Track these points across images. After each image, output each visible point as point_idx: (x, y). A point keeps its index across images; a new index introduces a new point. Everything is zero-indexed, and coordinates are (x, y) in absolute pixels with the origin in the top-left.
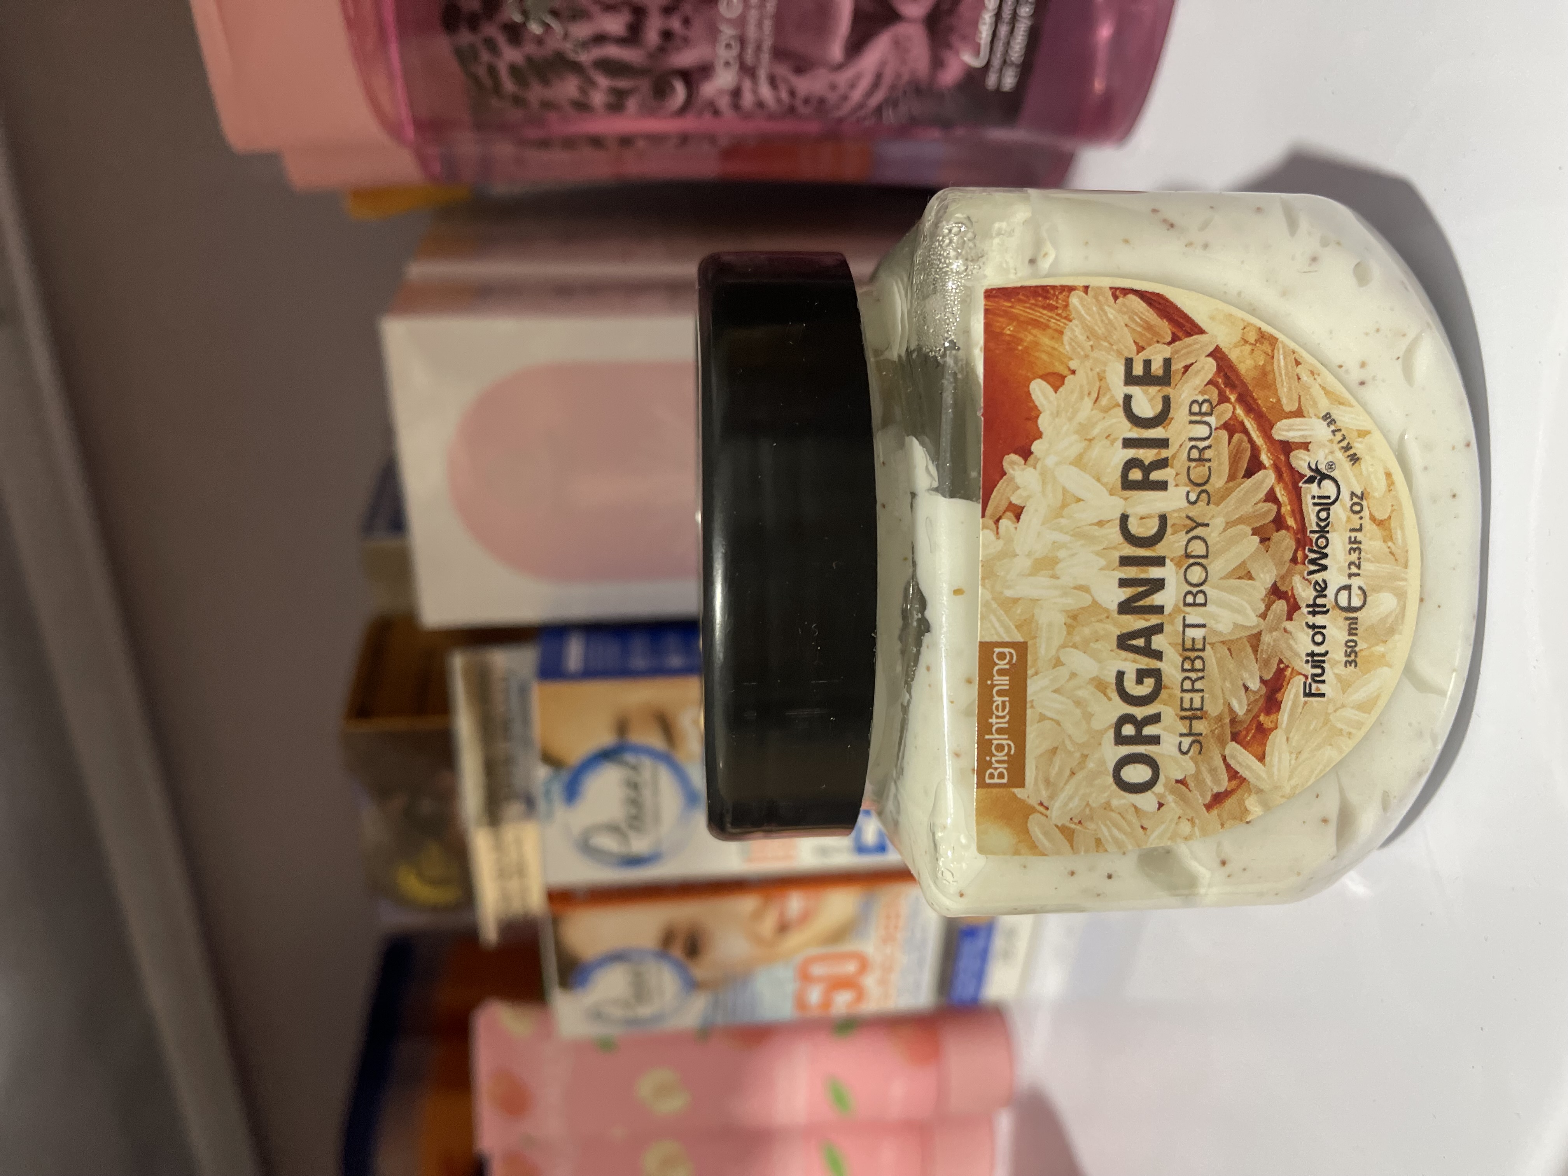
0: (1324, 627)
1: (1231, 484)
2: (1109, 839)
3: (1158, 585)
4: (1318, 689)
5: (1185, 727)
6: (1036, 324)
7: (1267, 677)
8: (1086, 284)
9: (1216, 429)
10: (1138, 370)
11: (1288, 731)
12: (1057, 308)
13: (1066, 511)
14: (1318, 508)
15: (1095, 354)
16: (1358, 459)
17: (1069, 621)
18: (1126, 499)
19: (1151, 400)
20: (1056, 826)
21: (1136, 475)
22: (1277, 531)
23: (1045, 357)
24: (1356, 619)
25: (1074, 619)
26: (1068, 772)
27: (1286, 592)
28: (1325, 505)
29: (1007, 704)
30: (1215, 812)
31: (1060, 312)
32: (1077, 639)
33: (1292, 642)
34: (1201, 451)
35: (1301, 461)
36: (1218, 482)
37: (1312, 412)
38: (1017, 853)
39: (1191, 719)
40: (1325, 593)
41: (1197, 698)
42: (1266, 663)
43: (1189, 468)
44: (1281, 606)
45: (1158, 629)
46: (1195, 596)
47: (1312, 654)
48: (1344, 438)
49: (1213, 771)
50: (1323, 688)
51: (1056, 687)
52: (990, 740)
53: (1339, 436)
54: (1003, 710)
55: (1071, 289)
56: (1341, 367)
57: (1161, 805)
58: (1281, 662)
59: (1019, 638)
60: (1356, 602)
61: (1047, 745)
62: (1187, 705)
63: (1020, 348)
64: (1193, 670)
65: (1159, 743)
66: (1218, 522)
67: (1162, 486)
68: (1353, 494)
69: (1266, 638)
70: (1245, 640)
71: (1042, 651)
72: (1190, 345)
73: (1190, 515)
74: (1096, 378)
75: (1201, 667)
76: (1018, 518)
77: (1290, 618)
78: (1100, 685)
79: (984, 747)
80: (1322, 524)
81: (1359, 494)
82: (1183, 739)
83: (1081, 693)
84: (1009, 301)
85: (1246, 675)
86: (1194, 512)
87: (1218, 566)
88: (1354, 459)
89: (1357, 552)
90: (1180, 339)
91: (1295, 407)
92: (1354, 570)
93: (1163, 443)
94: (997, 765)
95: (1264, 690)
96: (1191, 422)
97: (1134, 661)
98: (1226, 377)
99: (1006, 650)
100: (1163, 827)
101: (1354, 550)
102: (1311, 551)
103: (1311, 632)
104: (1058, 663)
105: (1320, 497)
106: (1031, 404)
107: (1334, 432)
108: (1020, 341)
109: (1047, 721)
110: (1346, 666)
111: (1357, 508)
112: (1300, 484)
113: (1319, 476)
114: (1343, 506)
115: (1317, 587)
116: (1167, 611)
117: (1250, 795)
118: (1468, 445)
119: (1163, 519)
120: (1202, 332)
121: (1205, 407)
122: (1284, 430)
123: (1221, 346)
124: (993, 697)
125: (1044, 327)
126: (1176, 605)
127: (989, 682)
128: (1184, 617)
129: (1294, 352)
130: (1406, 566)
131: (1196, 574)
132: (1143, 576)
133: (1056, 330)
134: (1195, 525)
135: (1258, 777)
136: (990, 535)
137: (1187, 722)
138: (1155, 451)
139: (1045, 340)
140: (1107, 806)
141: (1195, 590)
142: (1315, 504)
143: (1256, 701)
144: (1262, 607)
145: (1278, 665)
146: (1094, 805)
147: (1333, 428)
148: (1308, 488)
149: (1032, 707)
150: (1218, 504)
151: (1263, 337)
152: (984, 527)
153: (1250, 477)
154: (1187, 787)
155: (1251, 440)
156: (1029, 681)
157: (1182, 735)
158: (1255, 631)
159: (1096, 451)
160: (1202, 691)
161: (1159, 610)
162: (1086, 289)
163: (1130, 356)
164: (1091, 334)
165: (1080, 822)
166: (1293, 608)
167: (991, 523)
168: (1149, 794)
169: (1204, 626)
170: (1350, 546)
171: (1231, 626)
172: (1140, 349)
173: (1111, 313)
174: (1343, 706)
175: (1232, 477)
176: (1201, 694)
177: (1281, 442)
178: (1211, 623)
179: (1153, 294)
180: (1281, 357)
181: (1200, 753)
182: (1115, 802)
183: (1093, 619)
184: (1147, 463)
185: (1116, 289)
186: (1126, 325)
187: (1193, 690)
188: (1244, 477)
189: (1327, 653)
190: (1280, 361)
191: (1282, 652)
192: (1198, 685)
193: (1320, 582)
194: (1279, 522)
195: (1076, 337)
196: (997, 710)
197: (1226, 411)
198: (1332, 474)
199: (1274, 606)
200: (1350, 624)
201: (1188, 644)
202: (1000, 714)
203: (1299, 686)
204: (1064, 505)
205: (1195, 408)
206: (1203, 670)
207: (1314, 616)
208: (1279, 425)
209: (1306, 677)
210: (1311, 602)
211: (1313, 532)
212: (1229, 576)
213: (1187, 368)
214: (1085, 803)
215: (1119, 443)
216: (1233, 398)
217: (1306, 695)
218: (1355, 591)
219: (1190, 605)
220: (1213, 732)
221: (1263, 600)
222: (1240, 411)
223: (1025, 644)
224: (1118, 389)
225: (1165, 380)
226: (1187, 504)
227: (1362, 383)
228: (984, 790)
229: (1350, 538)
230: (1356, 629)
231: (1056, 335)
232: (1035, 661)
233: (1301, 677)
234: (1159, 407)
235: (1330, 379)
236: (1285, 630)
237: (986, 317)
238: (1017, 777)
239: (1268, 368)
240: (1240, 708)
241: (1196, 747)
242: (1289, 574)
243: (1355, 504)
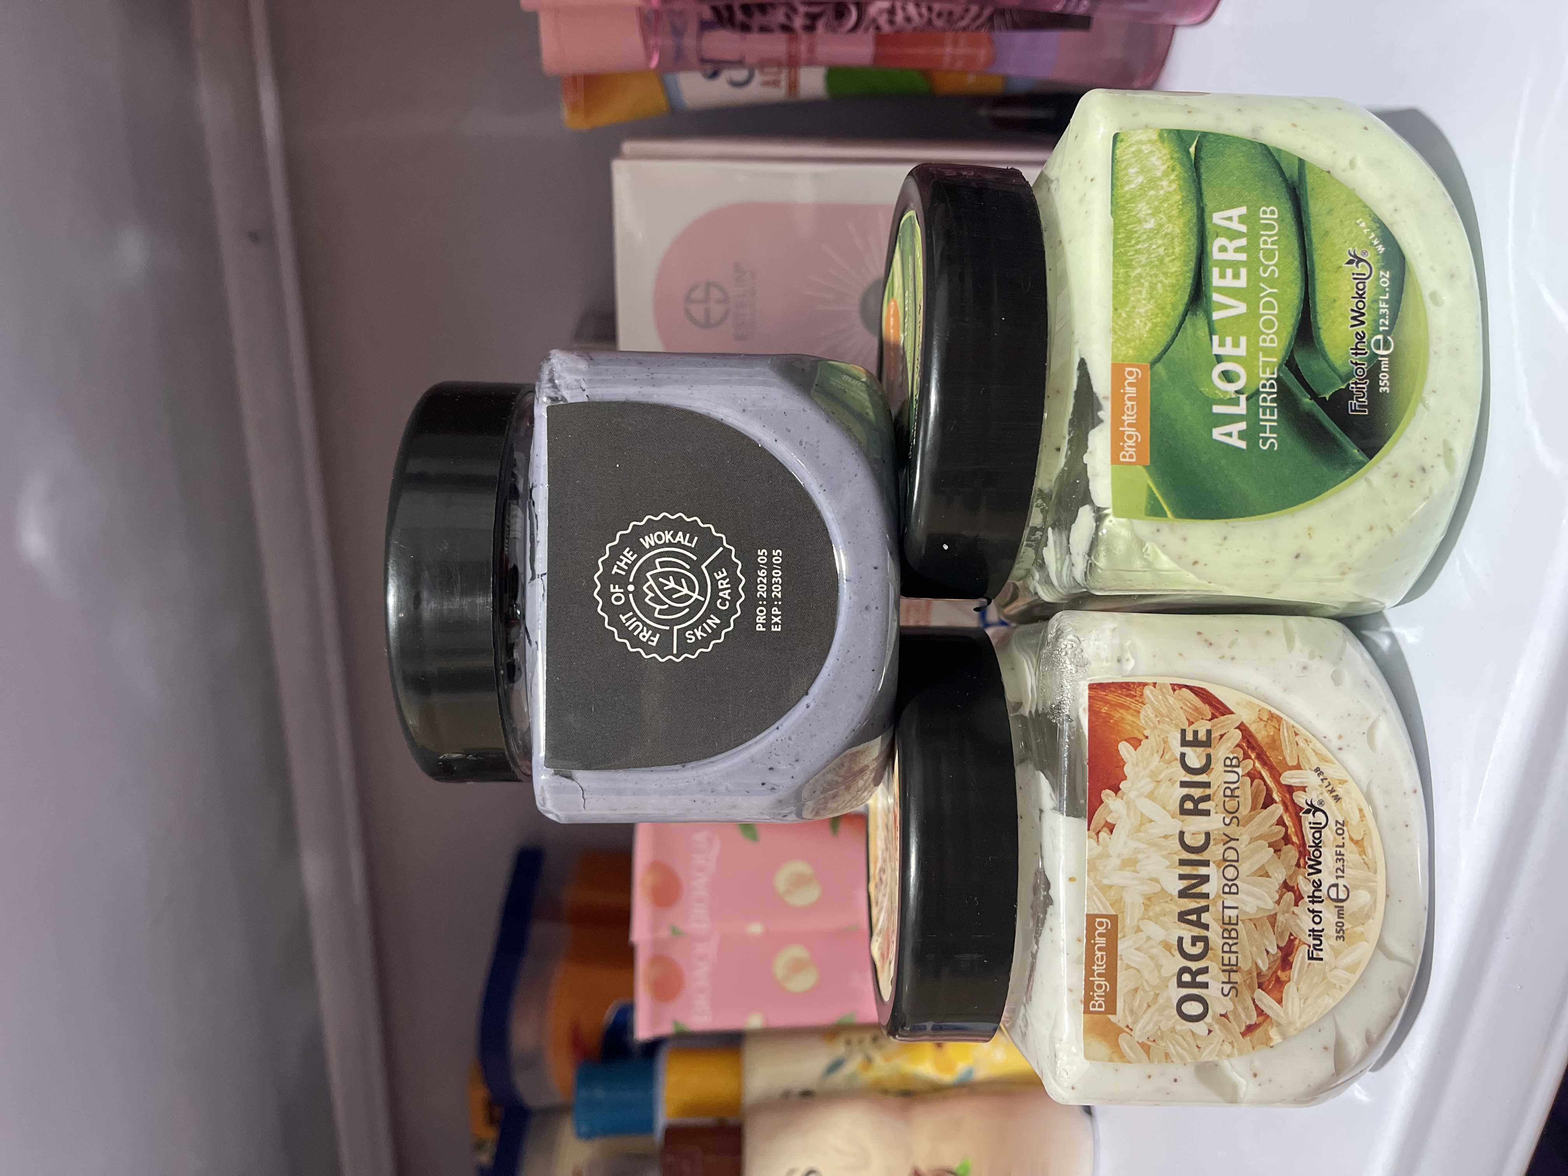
0: (1321, 912)
1: (1253, 813)
2: (1174, 1053)
3: (1205, 879)
4: (1317, 955)
5: (1225, 977)
6: (1122, 706)
7: (1282, 945)
8: (1155, 681)
9: (1242, 776)
10: (1190, 737)
11: (1298, 983)
12: (1136, 696)
13: (1143, 828)
14: (1313, 831)
15: (1161, 726)
16: (1339, 799)
17: (1146, 902)
18: (1183, 821)
19: (1198, 757)
20: (1138, 1042)
21: (1189, 805)
22: (1286, 845)
23: (1128, 728)
24: (1343, 907)
25: (1149, 900)
26: (1145, 1005)
27: (1294, 887)
28: (1318, 828)
29: (1105, 957)
30: (1248, 1038)
31: (1137, 699)
32: (1151, 914)
33: (1298, 922)
34: (1232, 790)
35: (1301, 799)
36: (1244, 811)
37: (1307, 767)
38: (1111, 1060)
39: (1230, 971)
40: (1321, 888)
41: (1233, 957)
42: (1280, 936)
43: (1224, 801)
44: (1289, 896)
45: (1206, 909)
46: (1230, 887)
47: (1313, 930)
48: (1330, 784)
49: (1245, 1009)
50: (1321, 954)
51: (1137, 946)
52: (1093, 981)
53: (1326, 783)
54: (1102, 961)
55: (1145, 684)
56: (1325, 737)
57: (1210, 1031)
58: (1291, 934)
59: (1113, 912)
60: (1342, 896)
61: (1132, 986)
63: (1112, 721)
64: (1230, 938)
65: (1208, 988)
66: (1245, 838)
67: (1207, 813)
68: (1337, 822)
69: (1280, 918)
70: (1265, 919)
71: (1128, 922)
72: (1224, 721)
73: (1226, 833)
74: (1162, 742)
75: (1236, 936)
76: (1111, 832)
77: (1296, 905)
78: (1167, 946)
79: (1089, 986)
80: (1317, 841)
81: (1341, 822)
82: (1224, 985)
83: (1154, 951)
84: (1105, 692)
85: (1267, 943)
86: (1229, 831)
87: (1245, 868)
88: (1337, 798)
89: (1342, 861)
90: (1217, 718)
91: (1295, 764)
92: (1340, 873)
93: (1207, 785)
94: (1097, 998)
95: (1280, 954)
96: (1225, 771)
97: (1190, 930)
98: (1248, 742)
99: (1104, 920)
100: (1212, 1046)
101: (1340, 860)
102: (1310, 859)
103: (1312, 915)
104: (1138, 930)
105: (1314, 823)
106: (1120, 758)
107: (1322, 780)
108: (1111, 717)
109: (1131, 969)
110: (1337, 939)
111: (1340, 832)
112: (1301, 814)
113: (1313, 809)
114: (1330, 829)
115: (1315, 884)
116: (1211, 897)
117: (1272, 1027)
118: (1415, 792)
119: (1208, 835)
120: (1232, 713)
121: (1235, 762)
122: (1289, 778)
123: (1245, 722)
124: (1095, 952)
125: (1128, 708)
126: (1218, 893)
127: (1092, 941)
128: (1223, 902)
129: (1293, 727)
130: (1375, 872)
131: (1231, 873)
132: (1195, 873)
133: (1135, 710)
134: (1229, 839)
135: (1278, 1015)
136: (1094, 843)
137: (1227, 973)
138: (1202, 790)
139: (1129, 717)
140: (1173, 1030)
141: (1230, 883)
142: (1311, 828)
143: (1275, 961)
144: (1277, 897)
145: (1289, 937)
146: (1163, 1029)
147: (1321, 777)
148: (1305, 817)
149: (1121, 959)
150: (1244, 826)
151: (1272, 716)
152: (1089, 837)
153: (1266, 808)
154: (1228, 1019)
155: (1265, 784)
156: (1119, 942)
157: (1223, 983)
158: (1272, 913)
159: (1162, 789)
160: (1236, 952)
161: (1206, 896)
162: (1154, 684)
163: (1184, 728)
164: (1158, 713)
165: (1154, 1041)
166: (1299, 898)
167: (1093, 834)
168: (1201, 1022)
169: (1237, 908)
170: (1336, 857)
171: (1256, 909)
172: (1191, 723)
173: (1171, 700)
174: (1336, 968)
175: (1253, 808)
176: (1236, 955)
177: (1287, 786)
178: (1241, 906)
179: (1199, 688)
180: (1285, 730)
181: (1237, 996)
182: (1178, 1028)
183: (1161, 901)
184: (1196, 798)
185: (1175, 685)
186: (1181, 708)
187: (1230, 952)
188: (1262, 808)
189: (1323, 930)
190: (1285, 733)
191: (1292, 928)
192: (1234, 949)
193: (1317, 881)
194: (1287, 839)
195: (1148, 715)
196: (1098, 960)
197: (1249, 765)
198: (1322, 808)
199: (1285, 896)
200: (1338, 911)
201: (1227, 920)
202: (1100, 963)
203: (1304, 952)
204: (1141, 824)
205: (1228, 762)
206: (1237, 938)
207: (1313, 904)
208: (1285, 774)
209: (1309, 946)
210: (1311, 895)
211: (1310, 846)
212: (1254, 874)
213: (1222, 736)
214: (1157, 1027)
215: (1178, 784)
216: (1253, 756)
217: (1309, 958)
218: (1341, 888)
219: (1227, 893)
220: (1245, 981)
221: (1277, 892)
222: (1258, 765)
223: (1116, 916)
224: (1177, 749)
225: (1207, 743)
226: (1223, 825)
227: (1340, 749)
228: (1088, 1016)
229: (1336, 851)
230: (1343, 914)
231: (1135, 714)
232: (1123, 928)
233: (1306, 946)
234: (1204, 762)
235: (1319, 746)
236: (1293, 913)
237: (1089, 701)
238: (1111, 1008)
239: (1276, 737)
240: (1264, 966)
241: (1233, 992)
242: (1293, 876)
243: (1339, 829)
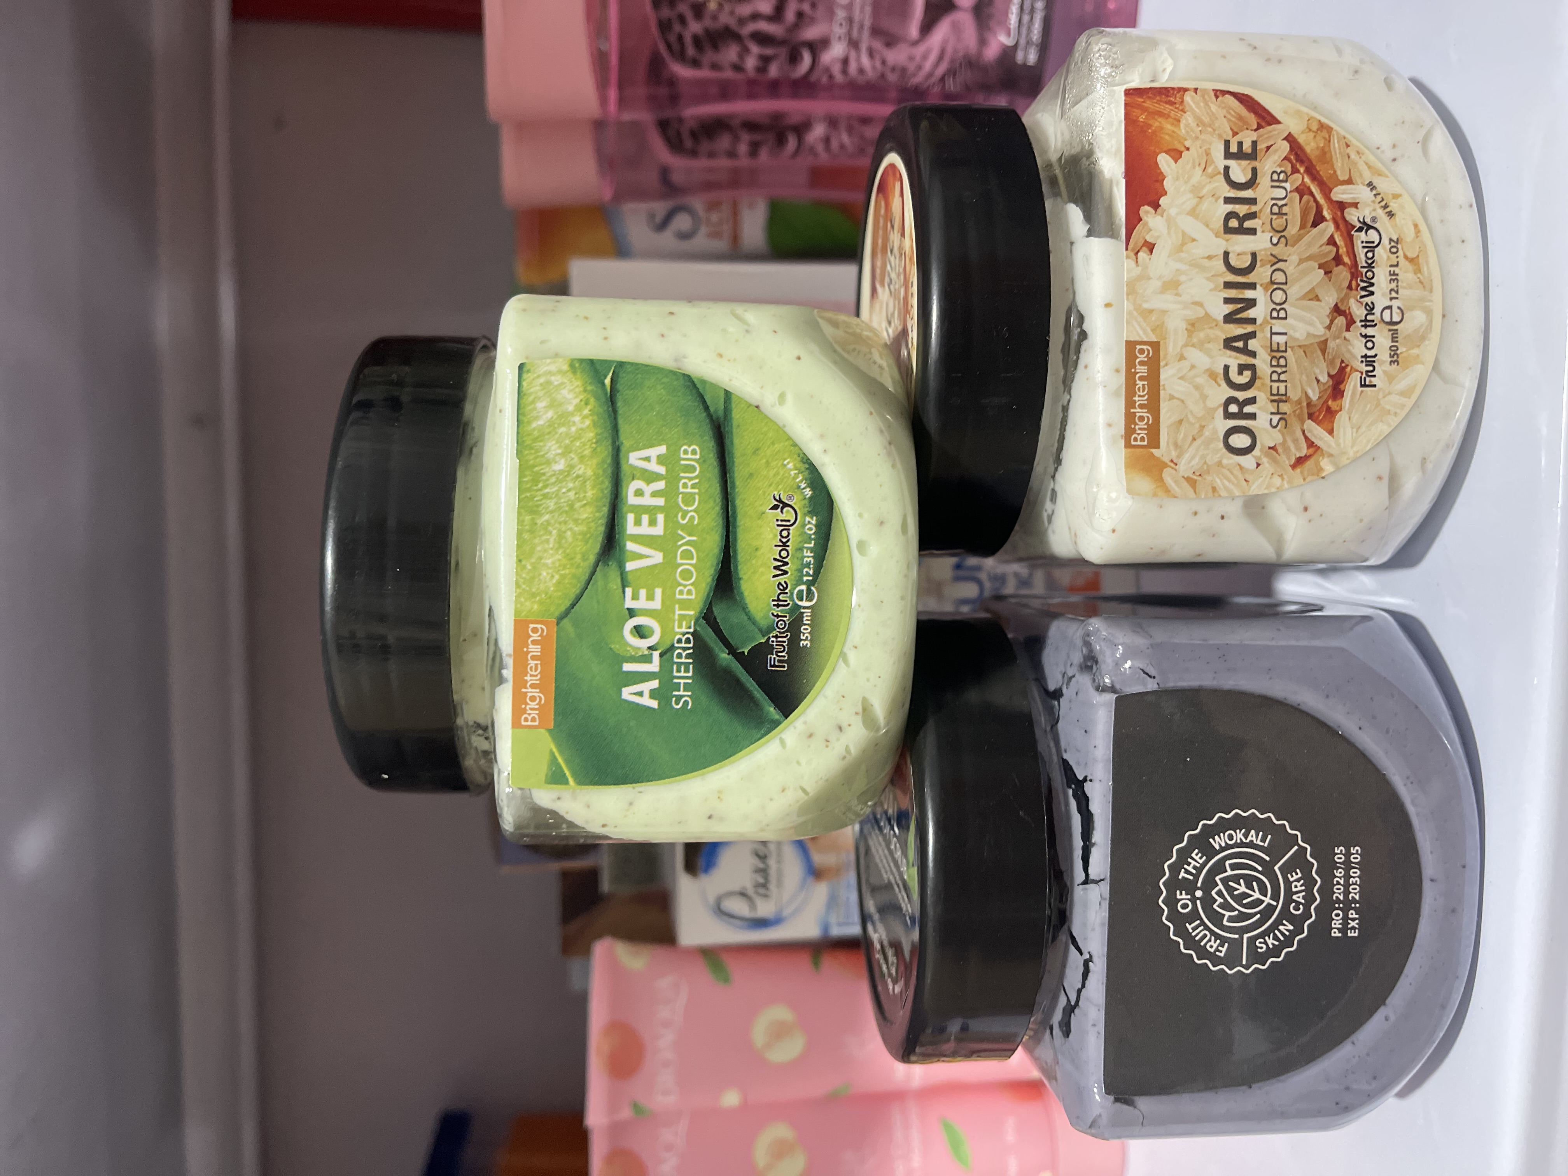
0: (1374, 337)
1: (1302, 232)
2: (1222, 487)
3: (1252, 303)
4: (1370, 381)
5: (1273, 407)
6: (1161, 114)
7: (1333, 372)
8: (1196, 87)
9: (1290, 192)
10: (1234, 149)
11: (1350, 412)
12: (1175, 103)
13: (1185, 248)
14: (1366, 250)
15: (1203, 137)
16: (1393, 215)
17: (1189, 327)
18: (1227, 240)
19: (1243, 170)
20: (1183, 477)
21: (1234, 223)
22: (1337, 265)
23: (1167, 137)
24: (1397, 330)
25: (1193, 326)
26: (1191, 438)
27: (1345, 311)
28: (1371, 248)
29: (1146, 386)
30: (1298, 470)
31: (1177, 106)
32: (1195, 340)
33: (1350, 348)
34: (1280, 207)
35: (1353, 216)
36: (1293, 230)
37: (1359, 181)
38: (1155, 495)
39: (1278, 402)
40: (1373, 312)
41: (1282, 386)
42: (1332, 362)
43: (1272, 219)
44: (1341, 321)
45: (1253, 335)
46: (1278, 312)
47: (1366, 356)
48: (1383, 200)
49: (1295, 441)
50: (1374, 381)
51: (1180, 375)
52: (1135, 413)
53: (1379, 198)
54: (1143, 391)
55: (1186, 90)
56: (1378, 148)
57: (1258, 465)
58: (1342, 362)
59: (1154, 339)
60: (1396, 318)
61: (1175, 418)
62: (1275, 391)
63: (1150, 131)
64: (1278, 366)
65: (1255, 419)
66: (1294, 259)
67: (1253, 231)
68: (1391, 240)
69: (1331, 344)
70: (1316, 345)
71: (1170, 349)
72: (1271, 132)
73: (1273, 253)
74: (1204, 154)
75: (1284, 364)
76: (1151, 252)
77: (1348, 329)
78: (1212, 375)
79: (1130, 418)
80: (1370, 262)
81: (1395, 240)
82: (1272, 416)
83: (1199, 380)
84: (1142, 98)
85: (1317, 371)
86: (1276, 251)
87: (1294, 291)
88: (1391, 215)
89: (1396, 281)
90: (1263, 127)
91: (1346, 178)
92: (1394, 295)
93: (1253, 201)
94: (1139, 432)
95: (1331, 383)
96: (1272, 187)
97: (1236, 358)
98: (1297, 155)
99: (1145, 347)
100: (1261, 479)
101: (1394, 280)
102: (1362, 281)
103: (1364, 340)
104: (1182, 358)
105: (1367, 242)
106: (1159, 171)
107: (1375, 195)
108: (1150, 126)
109: (1175, 401)
110: (1390, 364)
111: (1394, 250)
112: (1353, 233)
113: (1366, 227)
114: (1384, 248)
115: (1368, 307)
116: (1258, 322)
117: (1323, 458)
119: (1254, 255)
120: (1279, 122)
121: (1282, 176)
122: (1340, 194)
123: (1293, 132)
124: (1136, 381)
125: (1167, 116)
126: (1265, 319)
127: (1133, 370)
128: (1271, 327)
129: (1345, 138)
130: (1431, 291)
131: (1279, 296)
132: (1240, 296)
133: (1175, 119)
134: (1277, 260)
135: (1329, 446)
136: (1132, 263)
137: (1276, 404)
138: (1247, 207)
139: (1168, 127)
140: (1219, 464)
141: (1278, 308)
142: (1364, 247)
143: (1326, 390)
144: (1328, 322)
145: (1341, 364)
146: (1210, 463)
147: (1374, 192)
148: (1358, 236)
149: (1164, 389)
150: (1293, 246)
151: (1322, 126)
152: (1128, 257)
153: (1316, 227)
154: (1277, 452)
155: (1315, 201)
156: (1161, 370)
157: (1272, 413)
158: (1323, 339)
159: (1205, 205)
160: (1286, 382)
161: (1253, 321)
162: (1196, 90)
163: (1228, 139)
164: (1200, 122)
165: (1200, 475)
166: (1350, 322)
167: (1132, 255)
168: (1249, 456)
169: (1285, 334)
170: (1390, 278)
171: (1305, 335)
172: (1235, 134)
173: (1214, 108)
174: (1390, 393)
175: (1303, 226)
176: (1285, 384)
177: (1337, 202)
178: (1291, 332)
179: (1243, 94)
180: (1336, 141)
181: (1286, 427)
182: (1225, 462)
183: (1206, 326)
184: (1241, 216)
185: (1217, 91)
186: (1225, 117)
187: (1279, 381)
188: (1311, 226)
189: (1376, 355)
190: (1335, 143)
191: (1343, 354)
192: (1282, 377)
193: (1370, 304)
194: (1338, 260)
195: (1189, 124)
196: (1139, 390)
197: (1297, 179)
198: (1375, 226)
199: (1336, 321)
200: (1392, 334)
201: (1275, 347)
202: (1141, 394)
203: (1356, 379)
204: (1183, 244)
205: (1275, 177)
206: (1286, 366)
207: (1366, 328)
208: (1335, 190)
209: (1362, 373)
210: (1364, 318)
211: (1362, 267)
212: (1303, 297)
213: (1268, 148)
214: (1203, 461)
215: (1222, 200)
216: (1302, 170)
217: (1362, 386)
218: (1395, 310)
219: (1275, 318)
220: (1294, 412)
221: (1328, 316)
222: (1307, 180)
223: (1158, 343)
224: (1221, 162)
225: (1253, 156)
226: (1270, 245)
227: (1394, 160)
228: (1129, 450)
229: (1390, 271)
230: (1397, 337)
231: (1175, 122)
232: (1166, 355)
233: (1358, 373)
234: (1249, 176)
235: (1372, 159)
236: (1345, 338)
237: (1125, 110)
238: (1154, 442)
239: (1327, 149)
240: (1314, 395)
241: (1282, 423)
242: (1346, 297)
243: (1393, 247)
